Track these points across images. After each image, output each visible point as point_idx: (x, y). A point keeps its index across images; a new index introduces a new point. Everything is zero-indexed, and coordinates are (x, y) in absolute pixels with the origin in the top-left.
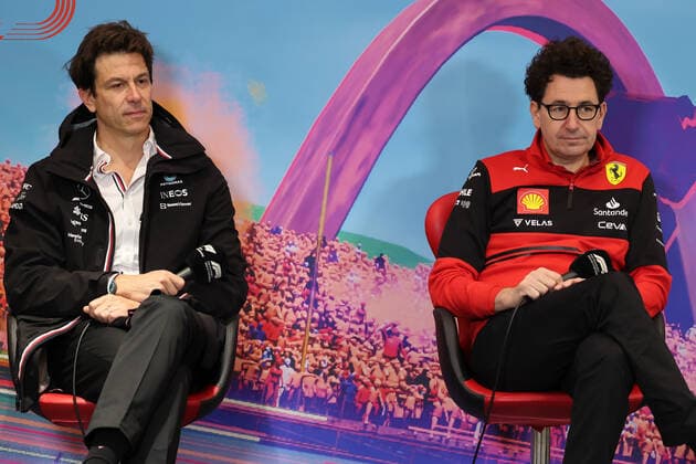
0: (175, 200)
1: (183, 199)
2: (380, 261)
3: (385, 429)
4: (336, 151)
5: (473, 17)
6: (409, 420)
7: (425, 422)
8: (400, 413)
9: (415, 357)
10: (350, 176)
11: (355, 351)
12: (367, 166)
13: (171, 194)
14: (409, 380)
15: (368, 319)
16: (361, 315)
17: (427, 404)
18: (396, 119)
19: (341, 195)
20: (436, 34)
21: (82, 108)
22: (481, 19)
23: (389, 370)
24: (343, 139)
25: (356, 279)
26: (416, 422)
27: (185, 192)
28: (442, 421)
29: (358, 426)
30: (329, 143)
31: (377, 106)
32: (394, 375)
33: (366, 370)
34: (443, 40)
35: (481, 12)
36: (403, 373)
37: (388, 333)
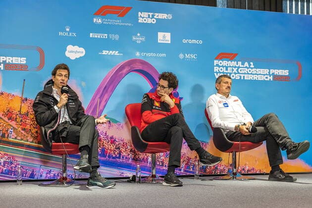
0: (72, 105)
1: (74, 105)
2: (110, 122)
3: (111, 159)
4: (100, 98)
5: (128, 69)
6: (116, 157)
7: (119, 158)
8: (114, 156)
9: (117, 143)
10: (103, 103)
11: (105, 142)
12: (106, 101)
13: (71, 104)
14: (116, 148)
15: (107, 135)
16: (106, 134)
17: (120, 153)
18: (112, 91)
19: (101, 108)
20: (120, 73)
21: (52, 80)
22: (129, 70)
23: (112, 146)
24: (101, 96)
25: (105, 126)
26: (117, 158)
27: (74, 104)
28: (123, 157)
29: (105, 159)
30: (98, 96)
31: (108, 89)
32: (113, 147)
33: (107, 146)
34: (122, 74)
35: (130, 68)
36: (115, 147)
37: (112, 138)
